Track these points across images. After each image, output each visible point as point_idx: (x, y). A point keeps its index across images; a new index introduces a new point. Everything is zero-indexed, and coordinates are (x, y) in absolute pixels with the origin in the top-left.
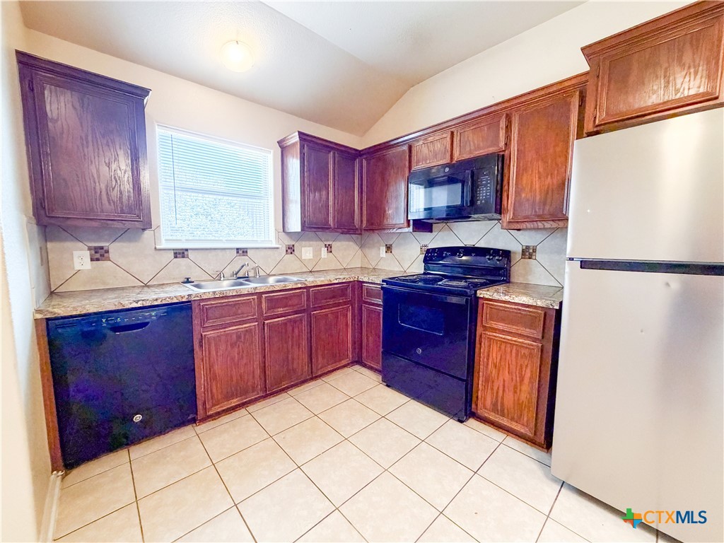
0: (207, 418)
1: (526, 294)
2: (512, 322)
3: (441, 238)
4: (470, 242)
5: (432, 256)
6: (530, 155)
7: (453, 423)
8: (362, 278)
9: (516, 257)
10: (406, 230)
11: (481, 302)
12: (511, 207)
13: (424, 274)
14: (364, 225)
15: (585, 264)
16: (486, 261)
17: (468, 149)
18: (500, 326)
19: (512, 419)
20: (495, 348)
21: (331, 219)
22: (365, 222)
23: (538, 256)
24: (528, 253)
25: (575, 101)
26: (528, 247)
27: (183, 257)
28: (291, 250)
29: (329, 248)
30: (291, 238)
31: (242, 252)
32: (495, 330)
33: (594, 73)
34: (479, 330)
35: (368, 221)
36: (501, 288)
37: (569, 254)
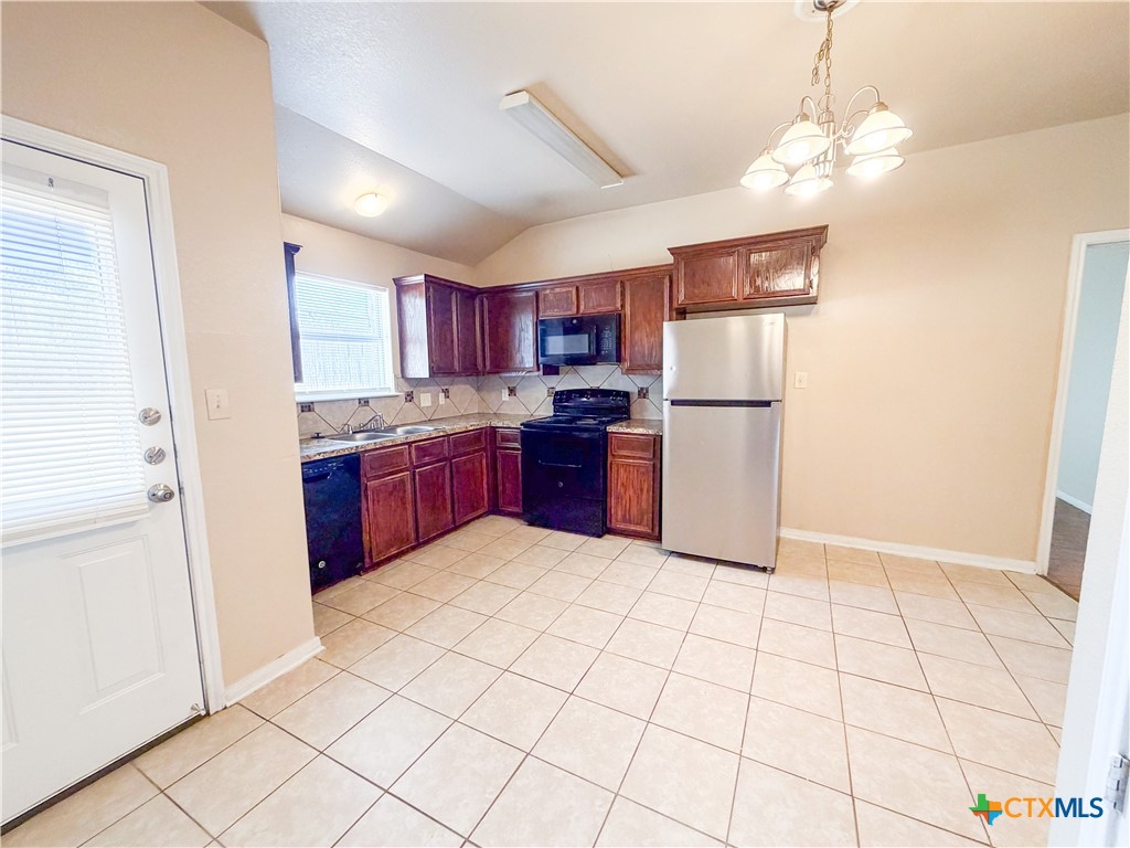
0: (375, 566)
1: (643, 427)
2: (633, 449)
3: (569, 381)
4: (594, 385)
5: (561, 398)
6: (639, 318)
7: (594, 541)
8: (496, 423)
9: (634, 397)
10: (537, 373)
11: (610, 435)
12: (627, 357)
13: (554, 416)
14: (488, 368)
15: (674, 403)
16: (611, 401)
17: (591, 305)
18: (625, 453)
19: (637, 524)
20: (622, 470)
21: (456, 364)
22: (488, 363)
23: (650, 395)
24: (643, 393)
25: (667, 281)
26: (642, 389)
27: (310, 410)
28: (410, 397)
29: (446, 392)
30: (409, 383)
31: (364, 402)
32: (621, 457)
33: (676, 264)
34: (610, 459)
35: (491, 363)
36: (624, 424)
37: (665, 397)
